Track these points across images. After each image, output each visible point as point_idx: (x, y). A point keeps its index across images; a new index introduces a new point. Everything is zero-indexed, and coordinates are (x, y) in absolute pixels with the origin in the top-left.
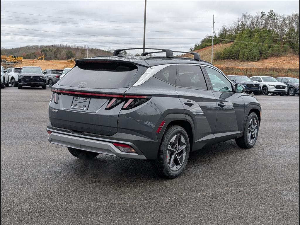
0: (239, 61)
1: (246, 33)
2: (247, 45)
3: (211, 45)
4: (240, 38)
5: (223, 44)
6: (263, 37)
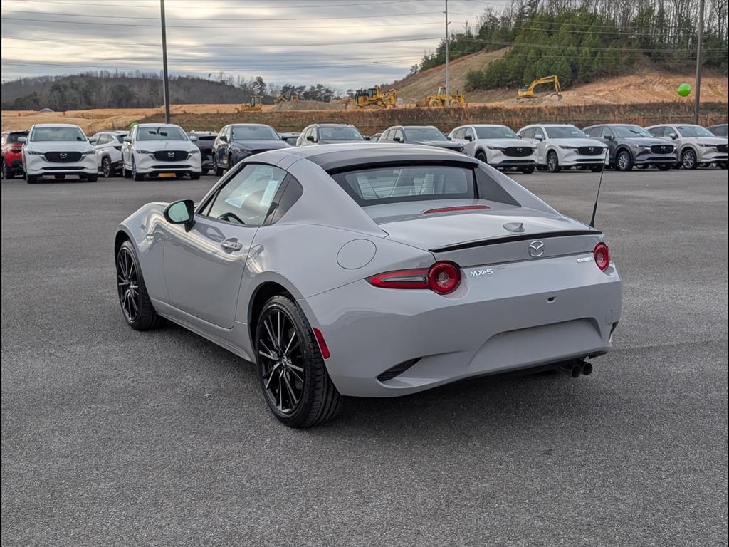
1: (539, 23)
2: (541, 51)
3: (458, 57)
4: (524, 36)
5: (487, 52)
6: (578, 32)
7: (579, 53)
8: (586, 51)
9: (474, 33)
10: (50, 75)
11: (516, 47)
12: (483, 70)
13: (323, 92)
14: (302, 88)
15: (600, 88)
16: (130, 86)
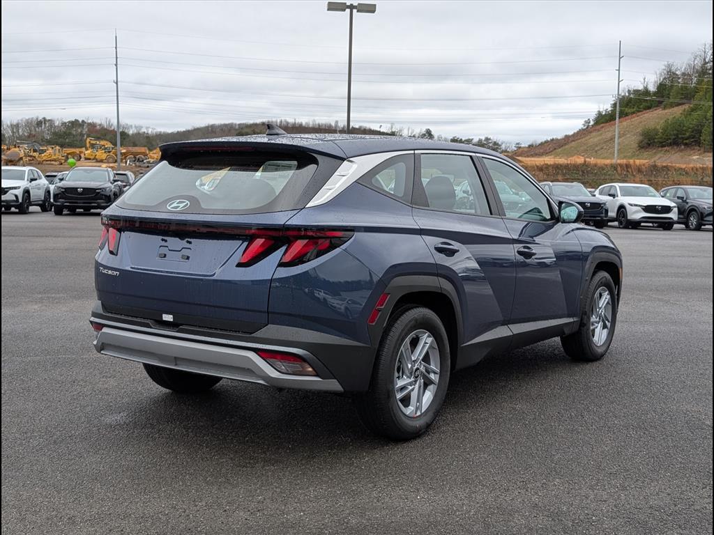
0: (702, 150)
3: (634, 113)
4: (706, 93)
5: (664, 109)
9: (652, 88)
11: (696, 104)
12: (658, 127)
14: (470, 140)
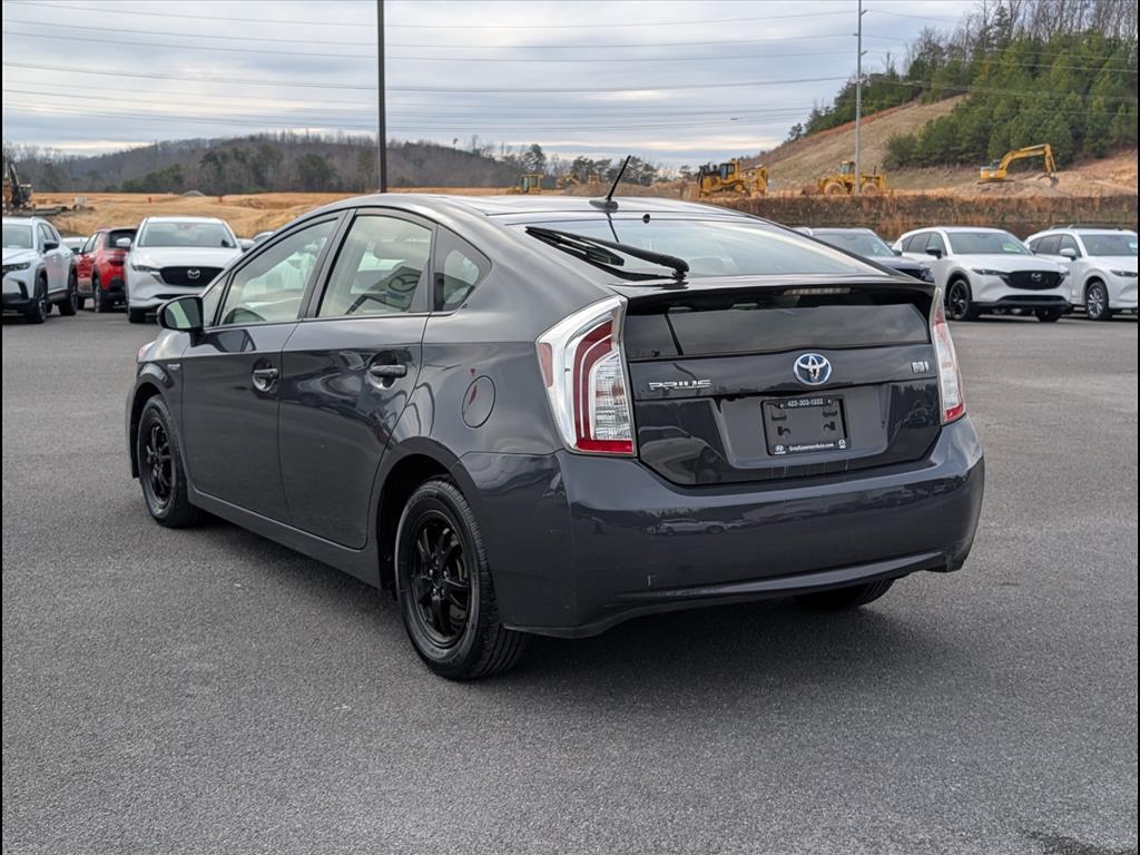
1: (1016, 55)
2: (1019, 103)
3: (873, 112)
4: (991, 75)
5: (924, 102)
6: (1084, 68)
7: (1086, 107)
8: (1099, 103)
9: (901, 71)
10: (202, 137)
11: (975, 95)
12: (915, 134)
13: (640, 169)
14: (605, 163)
15: (1123, 168)
16: (328, 156)
